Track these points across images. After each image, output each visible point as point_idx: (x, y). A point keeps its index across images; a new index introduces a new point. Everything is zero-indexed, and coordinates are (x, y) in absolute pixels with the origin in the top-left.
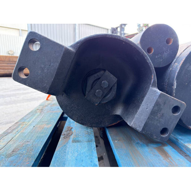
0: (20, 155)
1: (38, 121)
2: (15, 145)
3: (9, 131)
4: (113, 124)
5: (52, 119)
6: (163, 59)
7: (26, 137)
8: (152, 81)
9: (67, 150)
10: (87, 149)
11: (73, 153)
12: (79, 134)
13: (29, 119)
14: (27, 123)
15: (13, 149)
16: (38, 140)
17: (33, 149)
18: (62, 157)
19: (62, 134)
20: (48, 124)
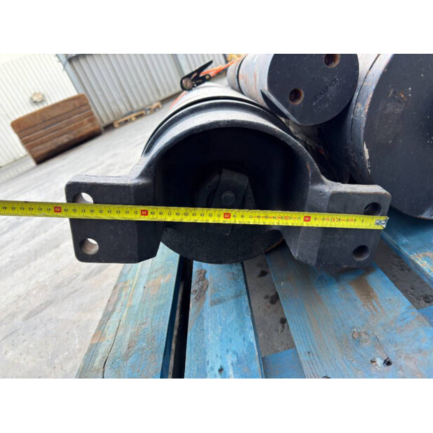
0: (140, 352)
1: (147, 272)
2: (128, 336)
3: (111, 308)
4: (274, 246)
5: (169, 260)
6: (328, 101)
7: (137, 313)
8: (310, 174)
9: (205, 324)
10: (234, 314)
11: (215, 327)
12: (220, 284)
13: (131, 272)
14: (131, 283)
15: (127, 344)
16: (158, 316)
17: (154, 337)
18: (199, 342)
19: (192, 290)
20: (165, 274)
